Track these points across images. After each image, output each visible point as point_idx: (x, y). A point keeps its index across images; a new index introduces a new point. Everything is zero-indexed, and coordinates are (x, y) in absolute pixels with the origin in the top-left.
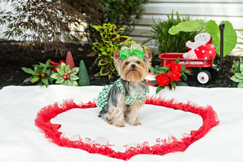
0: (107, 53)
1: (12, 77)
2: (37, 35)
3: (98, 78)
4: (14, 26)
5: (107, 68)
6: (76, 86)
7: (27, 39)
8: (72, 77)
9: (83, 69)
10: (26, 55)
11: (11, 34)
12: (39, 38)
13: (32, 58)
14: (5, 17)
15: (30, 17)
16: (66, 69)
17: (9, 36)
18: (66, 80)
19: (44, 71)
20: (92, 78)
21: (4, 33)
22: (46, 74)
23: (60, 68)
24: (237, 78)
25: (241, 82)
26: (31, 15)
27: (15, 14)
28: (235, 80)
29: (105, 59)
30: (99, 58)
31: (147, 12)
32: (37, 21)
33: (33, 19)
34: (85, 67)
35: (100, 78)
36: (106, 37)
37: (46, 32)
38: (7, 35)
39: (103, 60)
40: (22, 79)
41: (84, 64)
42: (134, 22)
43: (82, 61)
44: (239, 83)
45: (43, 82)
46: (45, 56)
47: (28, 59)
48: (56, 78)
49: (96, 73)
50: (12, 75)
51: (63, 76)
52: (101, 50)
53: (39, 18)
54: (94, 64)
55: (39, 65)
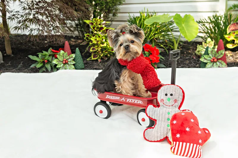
0: (97, 42)
1: (22, 62)
2: (41, 28)
3: (90, 62)
4: (22, 22)
5: (96, 53)
6: (73, 69)
7: (33, 32)
8: (70, 62)
9: (78, 55)
10: (33, 45)
11: (19, 29)
12: (43, 31)
13: (38, 47)
14: (14, 15)
15: (34, 15)
16: (64, 56)
17: (18, 30)
18: (65, 64)
19: (47, 58)
20: (85, 62)
21: (14, 28)
22: (48, 60)
23: (60, 55)
24: (206, 59)
25: (209, 63)
26: (35, 13)
27: (22, 12)
28: (204, 61)
29: (95, 46)
30: (90, 46)
31: (121, 11)
32: (40, 17)
33: (36, 15)
34: (80, 54)
35: (91, 61)
36: (95, 29)
37: (48, 25)
38: (16, 29)
39: (94, 47)
40: (30, 64)
41: (79, 51)
42: (112, 19)
43: (77, 48)
44: (207, 63)
45: (46, 67)
46: (47, 45)
47: (35, 48)
48: (57, 64)
49: (88, 58)
50: (22, 61)
51: (63, 61)
52: (92, 39)
53: (42, 14)
54: (86, 51)
55: (43, 52)
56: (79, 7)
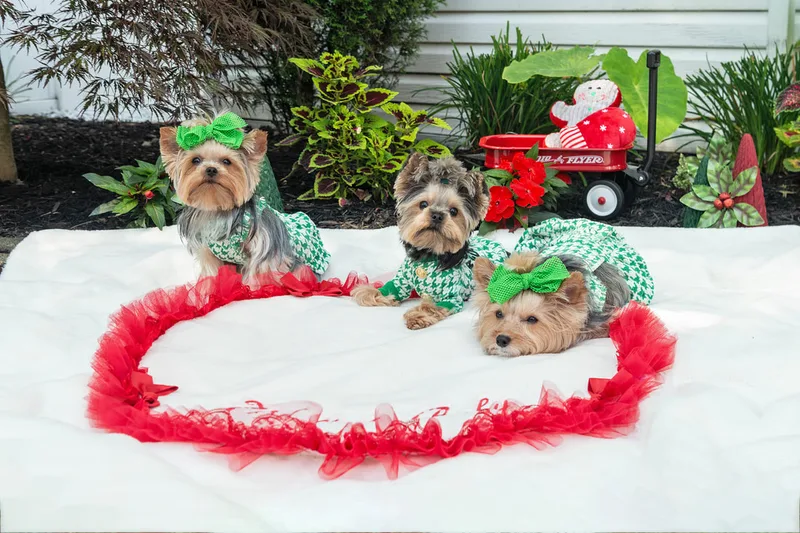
0: (332, 135)
1: (58, 205)
3: (306, 206)
4: (63, 52)
5: (332, 176)
9: (265, 176)
11: (52, 74)
14: (33, 28)
17: (49, 77)
19: (152, 183)
20: (290, 206)
21: (31, 73)
22: (156, 192)
24: (698, 199)
25: (708, 211)
26: (110, 23)
27: (62, 20)
29: (327, 151)
30: (310, 149)
32: (130, 39)
33: (116, 33)
34: (272, 172)
36: (328, 90)
39: (322, 155)
44: (703, 212)
45: (150, 215)
50: (57, 200)
52: (315, 125)
54: (294, 167)
55: (137, 165)
56: (273, 12)
